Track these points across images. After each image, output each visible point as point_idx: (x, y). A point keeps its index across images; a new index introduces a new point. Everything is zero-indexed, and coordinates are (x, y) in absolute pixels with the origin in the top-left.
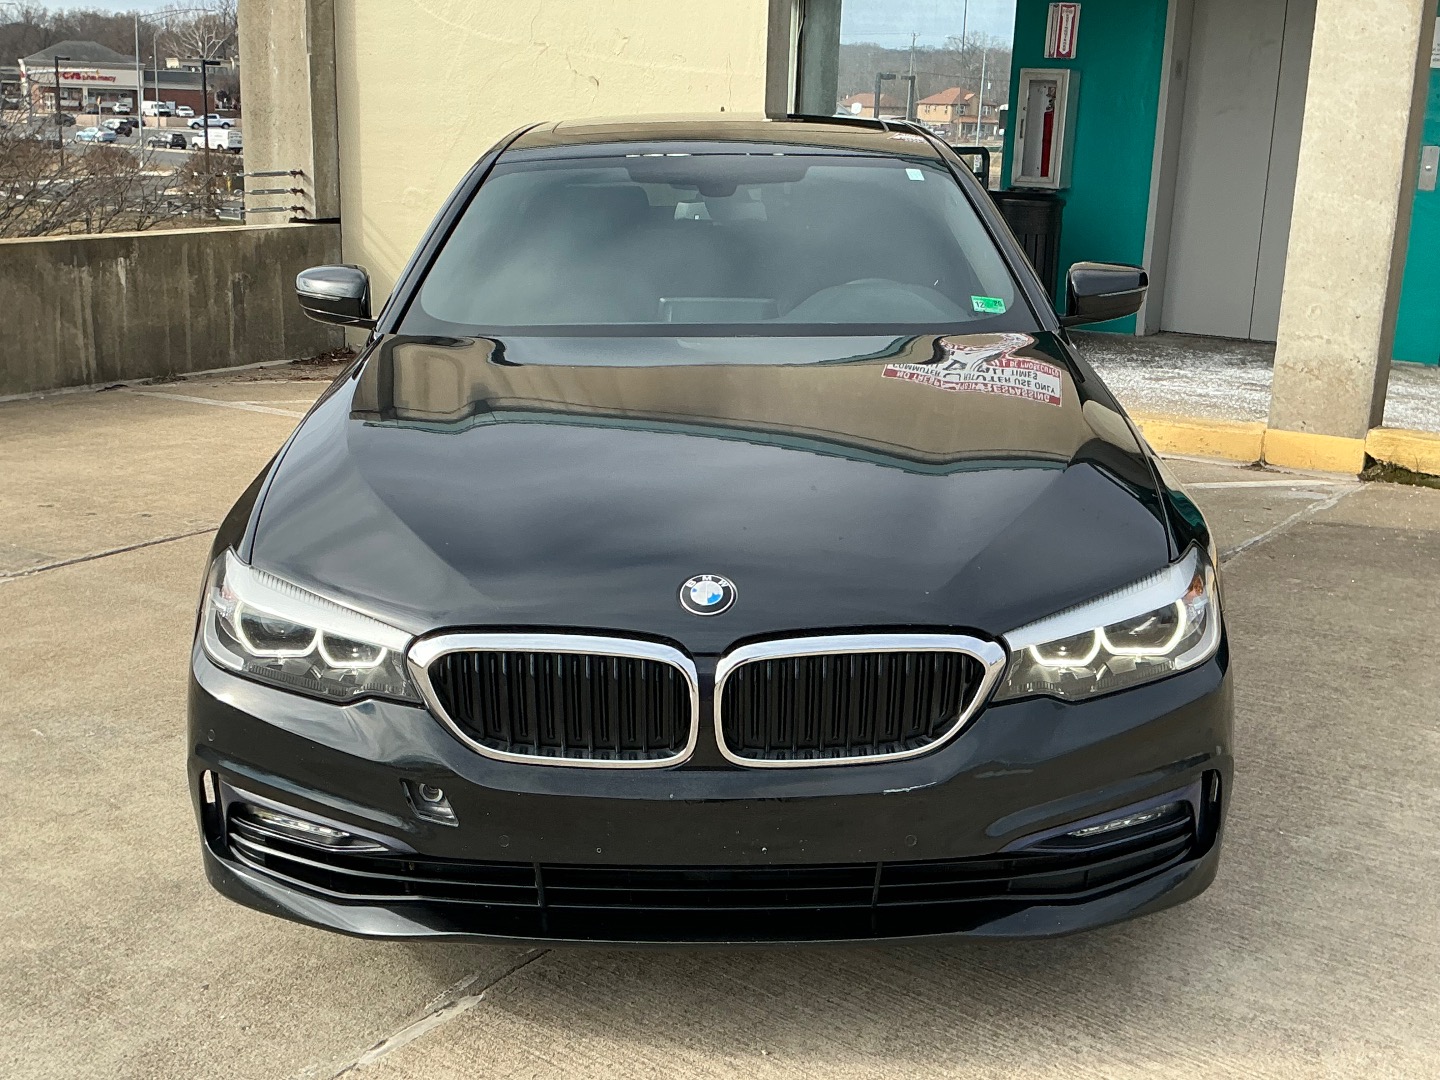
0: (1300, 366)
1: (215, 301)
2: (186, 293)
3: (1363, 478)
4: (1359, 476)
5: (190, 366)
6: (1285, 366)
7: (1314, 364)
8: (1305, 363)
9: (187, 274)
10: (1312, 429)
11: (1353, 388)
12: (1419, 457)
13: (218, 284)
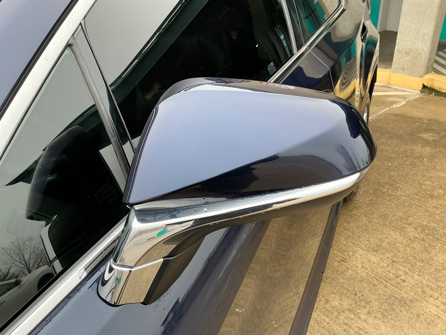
4: (421, 91)
6: (398, 50)
7: (408, 51)
8: (405, 50)
10: (406, 74)
11: (421, 60)
12: (441, 86)
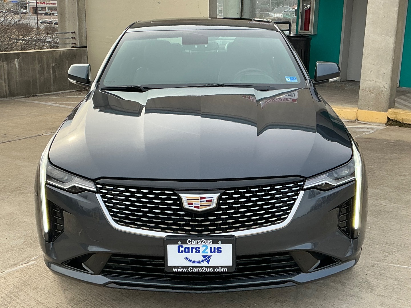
1: (47, 72)
2: (37, 70)
4: (386, 124)
5: (39, 92)
6: (363, 89)
8: (369, 88)
9: (37, 64)
10: (371, 109)
11: (383, 97)
12: (403, 118)
13: (47, 67)
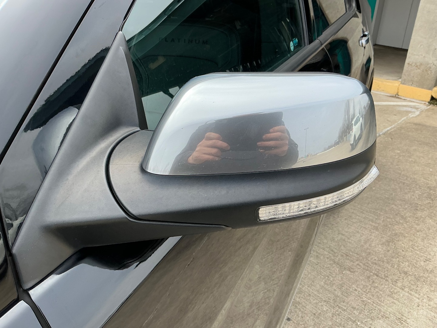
0: (413, 65)
3: (430, 103)
6: (409, 64)
7: (418, 64)
8: (416, 63)
10: (415, 85)
11: (431, 73)
